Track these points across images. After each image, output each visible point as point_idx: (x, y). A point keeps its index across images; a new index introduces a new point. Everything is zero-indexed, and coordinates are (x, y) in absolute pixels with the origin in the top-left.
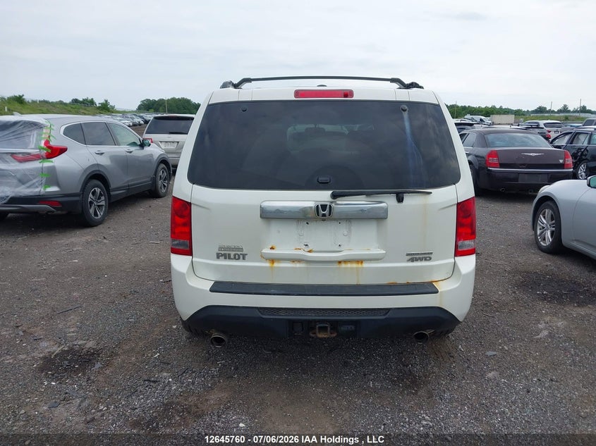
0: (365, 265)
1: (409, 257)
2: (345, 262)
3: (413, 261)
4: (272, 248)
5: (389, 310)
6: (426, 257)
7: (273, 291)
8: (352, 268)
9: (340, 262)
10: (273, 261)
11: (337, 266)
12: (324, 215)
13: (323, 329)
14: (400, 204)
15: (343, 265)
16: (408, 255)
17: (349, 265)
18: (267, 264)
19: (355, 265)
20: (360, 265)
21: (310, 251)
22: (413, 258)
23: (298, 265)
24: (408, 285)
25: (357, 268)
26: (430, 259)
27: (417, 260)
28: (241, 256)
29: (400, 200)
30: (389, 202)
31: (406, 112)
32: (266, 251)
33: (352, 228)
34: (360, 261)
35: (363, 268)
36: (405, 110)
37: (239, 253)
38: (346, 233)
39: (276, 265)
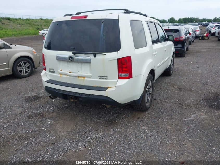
0: (86, 79)
1: (100, 77)
2: (80, 77)
3: (101, 79)
4: (61, 70)
5: (90, 95)
6: (106, 78)
7: (58, 84)
8: (81, 79)
9: (78, 77)
10: (61, 74)
11: (77, 78)
12: (71, 60)
13: (72, 98)
14: (95, 58)
15: (79, 78)
16: (99, 76)
17: (81, 78)
18: (60, 75)
19: (83, 78)
20: (84, 79)
21: (70, 72)
22: (101, 78)
23: (67, 77)
24: (100, 87)
25: (83, 79)
26: (107, 79)
27: (102, 79)
28: (54, 72)
29: (95, 56)
30: (91, 57)
31: (103, 23)
32: (59, 71)
33: (83, 65)
34: (84, 77)
35: (85, 80)
36: (103, 22)
37: (53, 71)
38: (81, 67)
39: (62, 76)
